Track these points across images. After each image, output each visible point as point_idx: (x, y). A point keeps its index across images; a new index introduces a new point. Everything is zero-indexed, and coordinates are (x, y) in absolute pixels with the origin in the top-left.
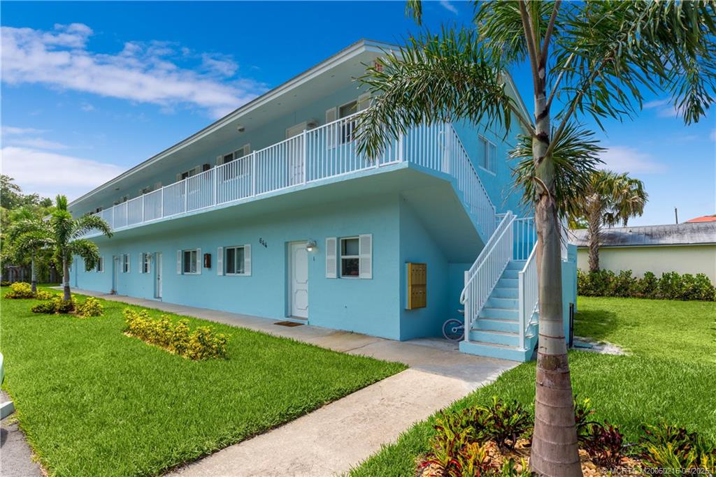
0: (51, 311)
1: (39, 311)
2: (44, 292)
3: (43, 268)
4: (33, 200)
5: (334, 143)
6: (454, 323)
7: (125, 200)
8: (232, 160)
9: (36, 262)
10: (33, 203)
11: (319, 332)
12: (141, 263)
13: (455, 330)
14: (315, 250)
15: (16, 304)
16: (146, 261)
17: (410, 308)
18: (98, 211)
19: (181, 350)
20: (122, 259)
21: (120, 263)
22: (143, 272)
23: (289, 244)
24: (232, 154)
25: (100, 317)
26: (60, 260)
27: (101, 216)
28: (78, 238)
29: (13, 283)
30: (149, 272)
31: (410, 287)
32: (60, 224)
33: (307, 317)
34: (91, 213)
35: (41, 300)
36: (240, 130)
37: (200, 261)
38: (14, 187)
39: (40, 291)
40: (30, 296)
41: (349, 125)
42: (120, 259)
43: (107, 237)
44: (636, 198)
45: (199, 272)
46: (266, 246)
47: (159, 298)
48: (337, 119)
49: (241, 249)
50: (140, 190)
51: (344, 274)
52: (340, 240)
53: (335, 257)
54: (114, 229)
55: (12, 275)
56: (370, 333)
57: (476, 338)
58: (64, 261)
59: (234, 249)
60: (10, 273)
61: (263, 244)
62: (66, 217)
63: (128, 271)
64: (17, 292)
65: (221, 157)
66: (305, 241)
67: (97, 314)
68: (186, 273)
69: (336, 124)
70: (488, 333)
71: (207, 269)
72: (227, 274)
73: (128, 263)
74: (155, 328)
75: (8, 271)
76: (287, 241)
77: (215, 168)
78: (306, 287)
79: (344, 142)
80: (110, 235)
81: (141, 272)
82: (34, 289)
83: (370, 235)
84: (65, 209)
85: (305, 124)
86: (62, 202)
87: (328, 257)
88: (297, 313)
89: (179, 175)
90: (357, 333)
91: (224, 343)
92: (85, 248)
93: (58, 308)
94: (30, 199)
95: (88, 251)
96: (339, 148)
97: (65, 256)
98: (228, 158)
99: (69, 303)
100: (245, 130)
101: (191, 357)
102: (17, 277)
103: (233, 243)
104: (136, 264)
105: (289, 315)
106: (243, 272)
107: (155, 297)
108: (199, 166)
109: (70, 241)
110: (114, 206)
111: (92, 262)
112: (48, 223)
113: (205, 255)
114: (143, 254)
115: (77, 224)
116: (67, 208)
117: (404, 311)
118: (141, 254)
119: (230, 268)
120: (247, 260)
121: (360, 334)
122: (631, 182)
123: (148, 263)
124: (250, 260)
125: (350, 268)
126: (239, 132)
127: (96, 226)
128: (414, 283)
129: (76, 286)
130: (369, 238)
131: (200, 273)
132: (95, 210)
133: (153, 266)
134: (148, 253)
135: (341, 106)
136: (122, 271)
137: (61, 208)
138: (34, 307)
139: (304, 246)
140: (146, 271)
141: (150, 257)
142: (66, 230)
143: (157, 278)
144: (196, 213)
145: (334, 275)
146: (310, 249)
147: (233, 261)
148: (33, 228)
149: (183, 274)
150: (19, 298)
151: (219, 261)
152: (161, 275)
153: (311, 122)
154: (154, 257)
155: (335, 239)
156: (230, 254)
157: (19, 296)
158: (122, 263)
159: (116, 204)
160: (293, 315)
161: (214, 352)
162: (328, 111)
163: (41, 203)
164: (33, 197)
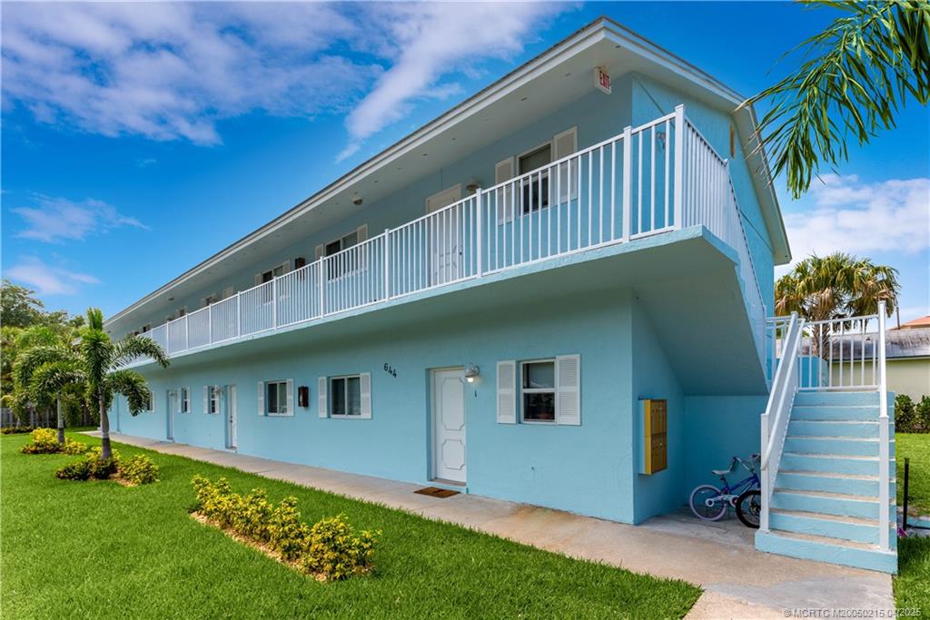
0: (83, 475)
1: (69, 475)
2: (74, 443)
3: (73, 411)
4: (60, 319)
5: (509, 214)
6: (708, 491)
7: (182, 313)
8: (339, 251)
9: (62, 401)
10: (60, 321)
11: (490, 508)
12: (206, 400)
13: (710, 503)
14: (478, 380)
15: (36, 463)
16: (213, 397)
17: (650, 473)
18: (145, 330)
19: (291, 552)
20: (180, 394)
21: (176, 400)
22: (209, 413)
23: (432, 372)
24: (339, 242)
25: (155, 485)
26: (95, 400)
27: (151, 335)
28: (119, 369)
29: (35, 428)
30: (217, 412)
31: (650, 439)
32: (95, 349)
33: (465, 481)
34: (136, 334)
35: (71, 454)
36: (356, 203)
37: (292, 397)
38: (34, 302)
39: (69, 442)
40: (55, 450)
41: (535, 184)
42: (176, 395)
43: (161, 367)
44: (885, 293)
45: (290, 413)
46: (395, 375)
47: (232, 447)
48: (515, 177)
49: (354, 381)
50: (203, 299)
51: (527, 416)
52: (522, 364)
53: (512, 391)
54: (170, 354)
55: (34, 417)
56: (576, 510)
57: (781, 526)
58: (100, 402)
59: (343, 380)
60: (32, 415)
61: (391, 372)
62: (101, 340)
63: (189, 411)
64: (38, 445)
65: (321, 247)
66: (461, 367)
67: (150, 480)
68: (270, 414)
69: (513, 185)
70: (804, 517)
71: (302, 408)
72: (333, 416)
73: (188, 400)
74: (245, 513)
75: (29, 413)
76: (429, 367)
77: (321, 260)
78: (463, 435)
79: (526, 210)
80: (164, 363)
81: (206, 412)
82: (62, 439)
83: (577, 357)
84: (101, 329)
85: (458, 189)
86: (97, 318)
87: (500, 392)
88: (445, 474)
89: (259, 276)
90: (553, 510)
91: (371, 547)
92: (129, 382)
93: (94, 470)
94: (57, 317)
95: (133, 386)
96: (517, 220)
97: (102, 397)
98: (332, 248)
99: (109, 464)
100: (364, 202)
101: (311, 567)
102: (40, 419)
103: (343, 372)
104: (199, 402)
105: (433, 477)
106: (360, 414)
107: (227, 447)
108: (288, 261)
109: (108, 372)
110: (168, 323)
111: (139, 402)
112: (77, 349)
113: (299, 389)
114: (209, 387)
115: (118, 348)
116: (104, 326)
117: (639, 478)
118: (206, 387)
119: (337, 406)
120: (365, 396)
121: (559, 512)
122: (877, 270)
123: (217, 399)
124: (369, 395)
125: (539, 408)
126: (354, 205)
127: (145, 351)
128: (654, 432)
129: (118, 430)
130: (575, 360)
131: (292, 414)
132: (141, 328)
133: (223, 403)
134: (216, 387)
135: (521, 155)
136: (180, 411)
137: (95, 328)
138: (60, 469)
139: (461, 374)
140: (213, 411)
141: (218, 392)
142: (102, 359)
143: (229, 421)
144: (291, 329)
145: (513, 419)
146: (470, 380)
147: (342, 397)
148: (54, 357)
149: (266, 415)
150: (41, 452)
151: (321, 397)
152: (235, 415)
153: (470, 183)
154: (225, 391)
155: (513, 363)
156: (337, 387)
157: (42, 450)
158: (180, 400)
159: (170, 320)
160: (438, 477)
161: (354, 561)
162: (498, 165)
163: (71, 322)
164: (60, 315)
